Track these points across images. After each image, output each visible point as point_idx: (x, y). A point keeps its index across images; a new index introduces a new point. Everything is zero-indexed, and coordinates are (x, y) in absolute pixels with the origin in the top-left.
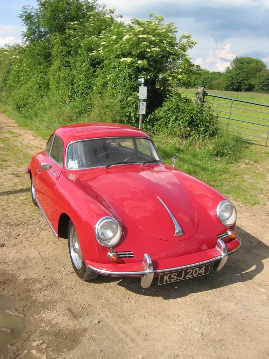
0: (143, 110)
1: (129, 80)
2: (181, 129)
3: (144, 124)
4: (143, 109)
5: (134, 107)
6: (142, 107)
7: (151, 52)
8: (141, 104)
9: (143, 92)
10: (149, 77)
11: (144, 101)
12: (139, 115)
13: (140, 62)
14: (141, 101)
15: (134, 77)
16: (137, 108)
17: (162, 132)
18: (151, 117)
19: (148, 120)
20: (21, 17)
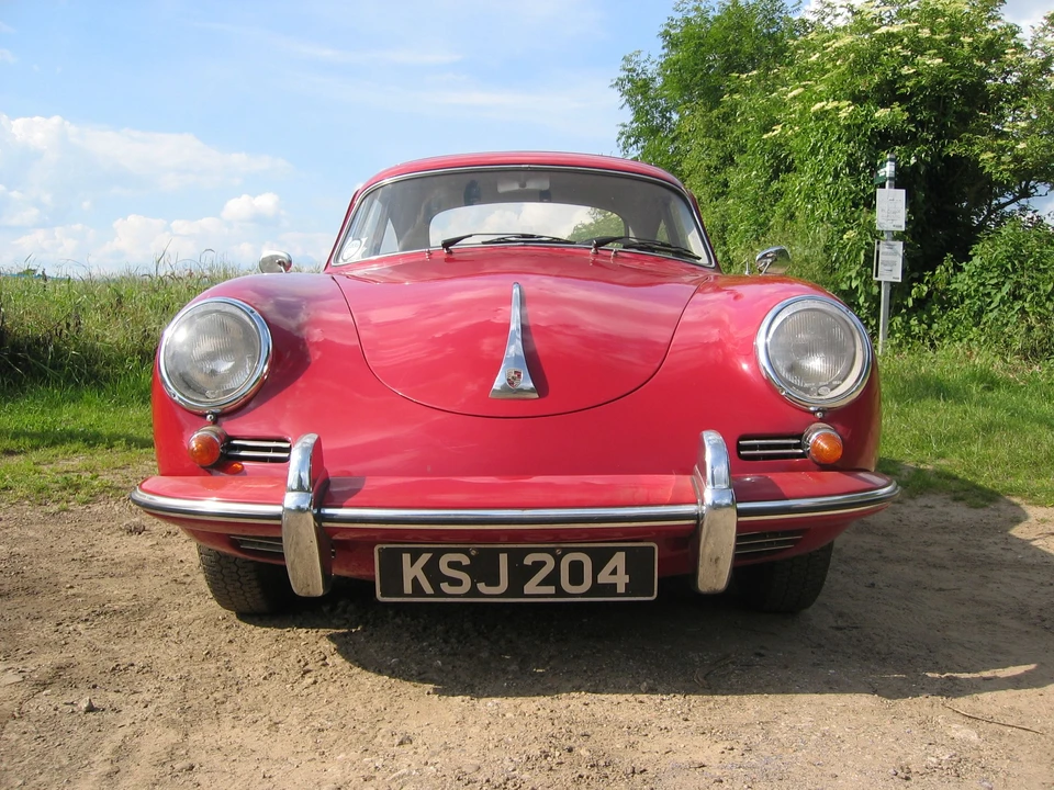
0: (891, 265)
1: (851, 174)
2: (1030, 329)
3: (899, 319)
4: (894, 264)
5: (862, 257)
6: (890, 258)
7: (917, 74)
8: (883, 248)
9: (892, 209)
10: (913, 161)
11: (897, 236)
12: (879, 283)
13: (881, 113)
14: (885, 236)
15: (865, 167)
16: (871, 260)
17: (960, 340)
18: (920, 291)
19: (911, 303)
20: (619, 83)
